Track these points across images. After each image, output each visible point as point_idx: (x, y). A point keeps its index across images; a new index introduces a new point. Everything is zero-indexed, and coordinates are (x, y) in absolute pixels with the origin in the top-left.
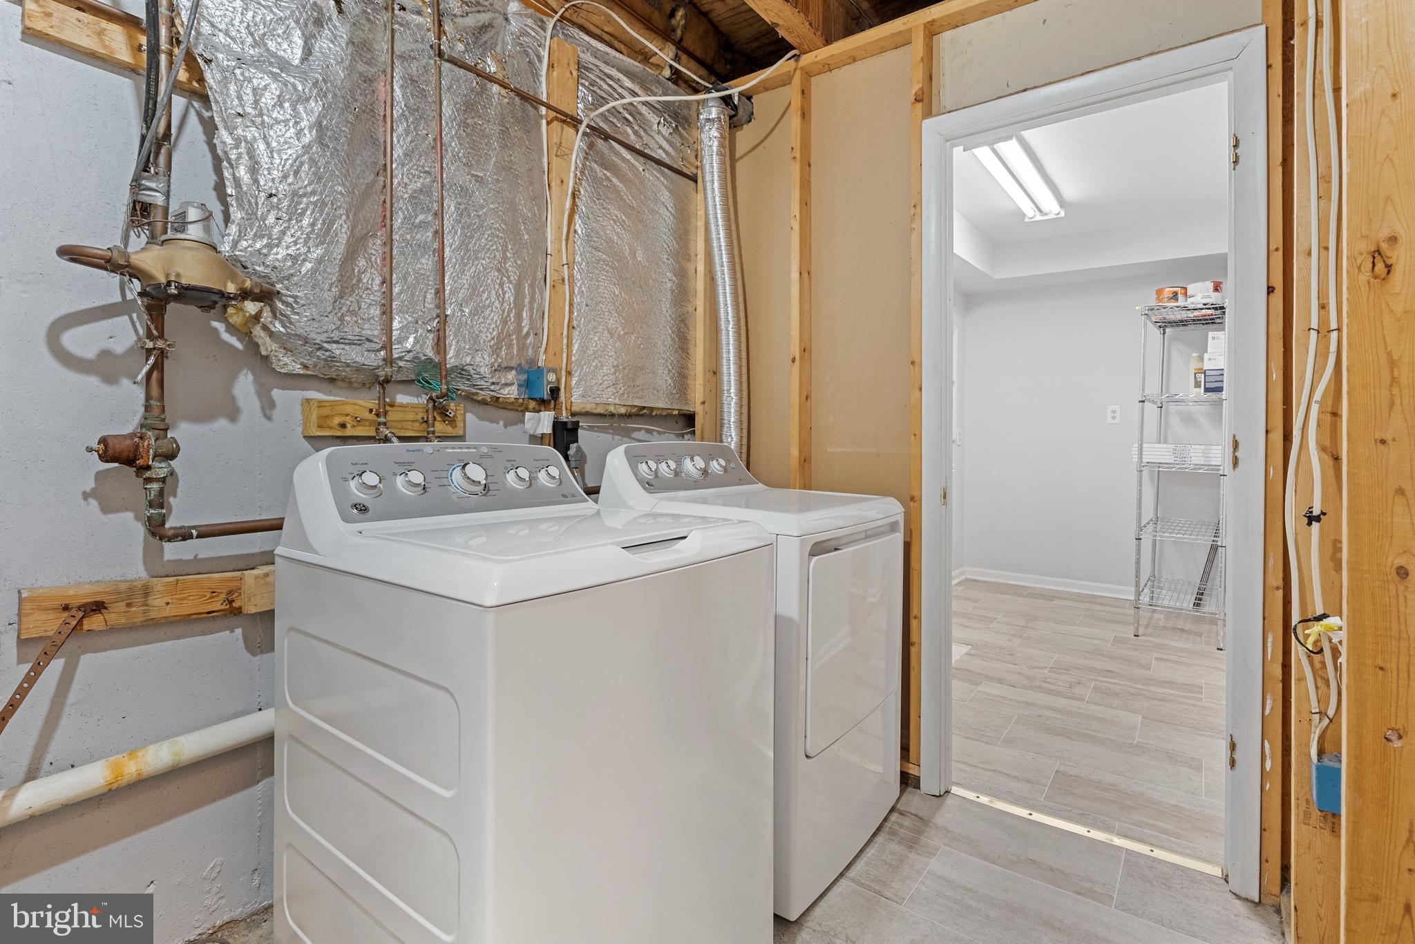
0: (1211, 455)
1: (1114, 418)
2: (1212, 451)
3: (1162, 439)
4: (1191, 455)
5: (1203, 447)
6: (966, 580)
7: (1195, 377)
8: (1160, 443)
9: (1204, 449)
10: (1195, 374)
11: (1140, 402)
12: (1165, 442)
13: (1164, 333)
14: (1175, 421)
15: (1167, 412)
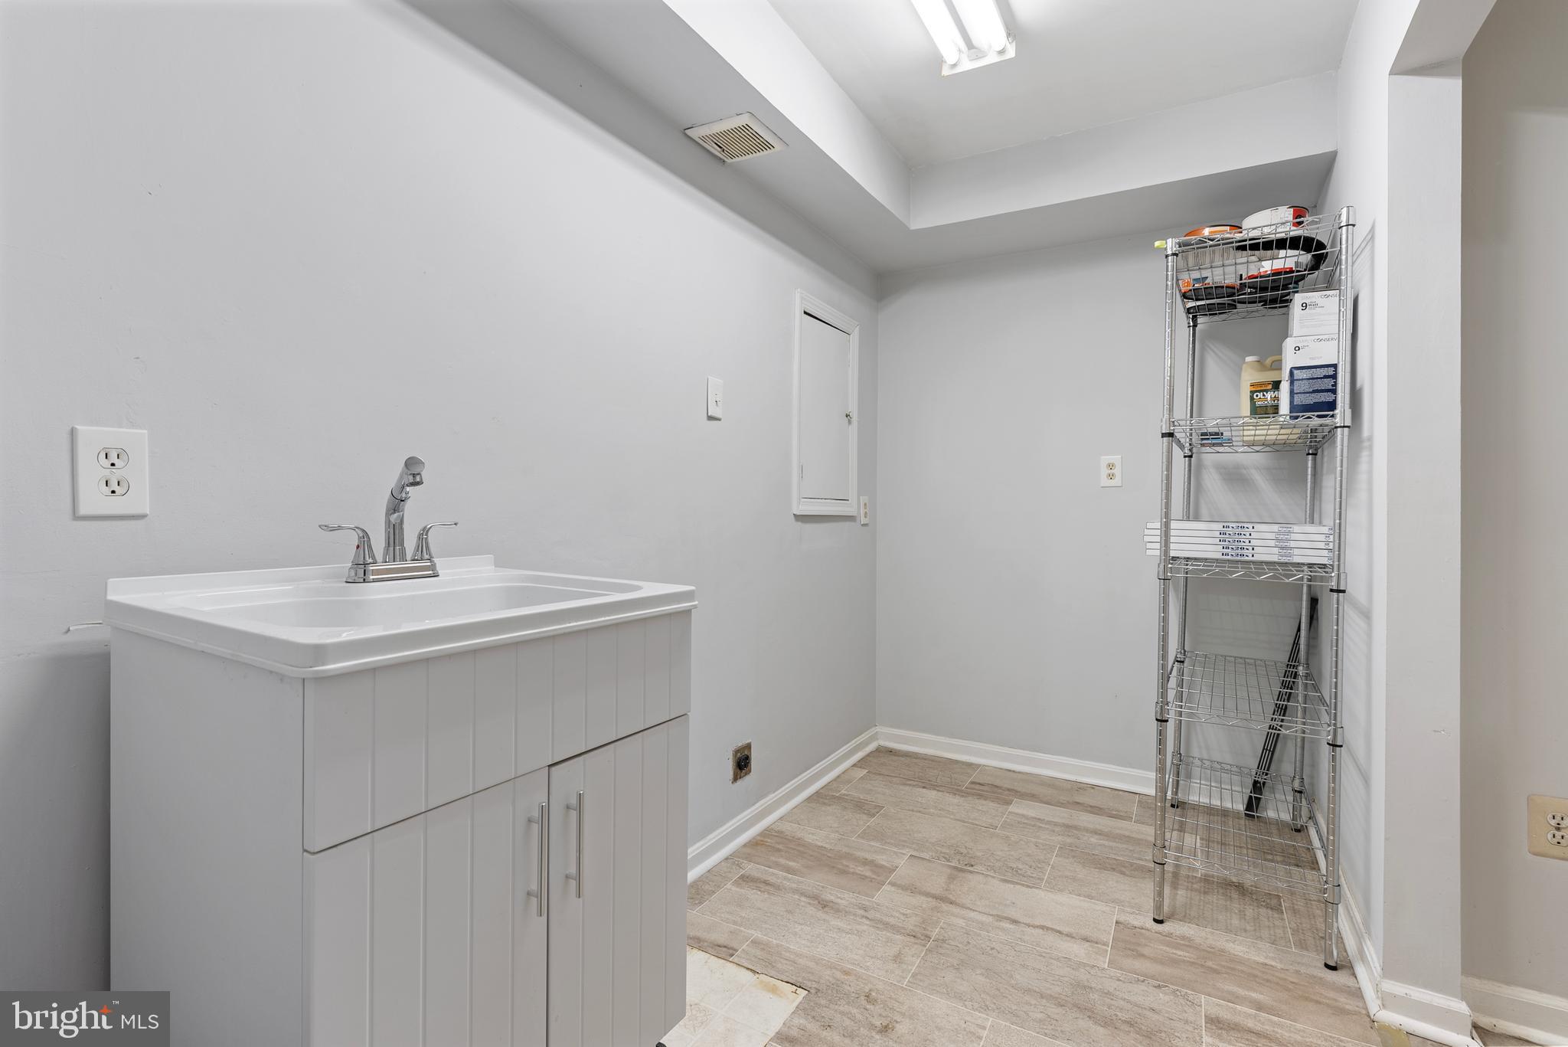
0: (1292, 544)
1: (1111, 477)
2: (1294, 536)
3: (1192, 514)
4: (1253, 542)
5: (1275, 528)
6: (881, 751)
7: (1252, 398)
8: (1188, 519)
9: (1279, 532)
10: (1252, 392)
11: (1164, 435)
12: (1197, 518)
13: (1195, 326)
14: (1212, 481)
15: (1200, 466)
